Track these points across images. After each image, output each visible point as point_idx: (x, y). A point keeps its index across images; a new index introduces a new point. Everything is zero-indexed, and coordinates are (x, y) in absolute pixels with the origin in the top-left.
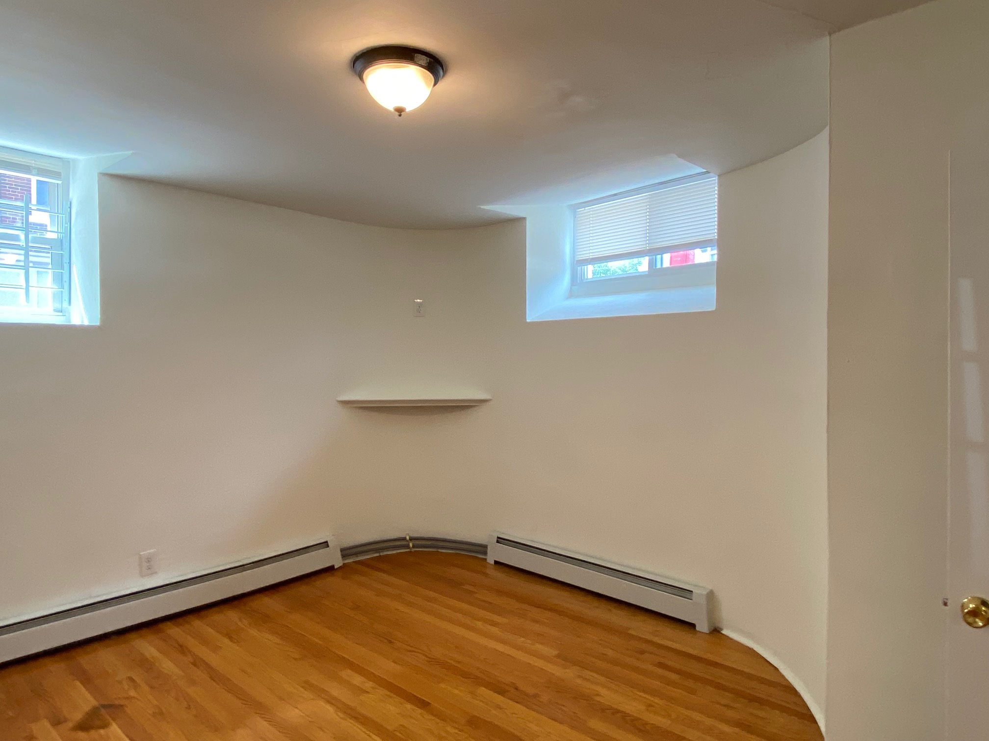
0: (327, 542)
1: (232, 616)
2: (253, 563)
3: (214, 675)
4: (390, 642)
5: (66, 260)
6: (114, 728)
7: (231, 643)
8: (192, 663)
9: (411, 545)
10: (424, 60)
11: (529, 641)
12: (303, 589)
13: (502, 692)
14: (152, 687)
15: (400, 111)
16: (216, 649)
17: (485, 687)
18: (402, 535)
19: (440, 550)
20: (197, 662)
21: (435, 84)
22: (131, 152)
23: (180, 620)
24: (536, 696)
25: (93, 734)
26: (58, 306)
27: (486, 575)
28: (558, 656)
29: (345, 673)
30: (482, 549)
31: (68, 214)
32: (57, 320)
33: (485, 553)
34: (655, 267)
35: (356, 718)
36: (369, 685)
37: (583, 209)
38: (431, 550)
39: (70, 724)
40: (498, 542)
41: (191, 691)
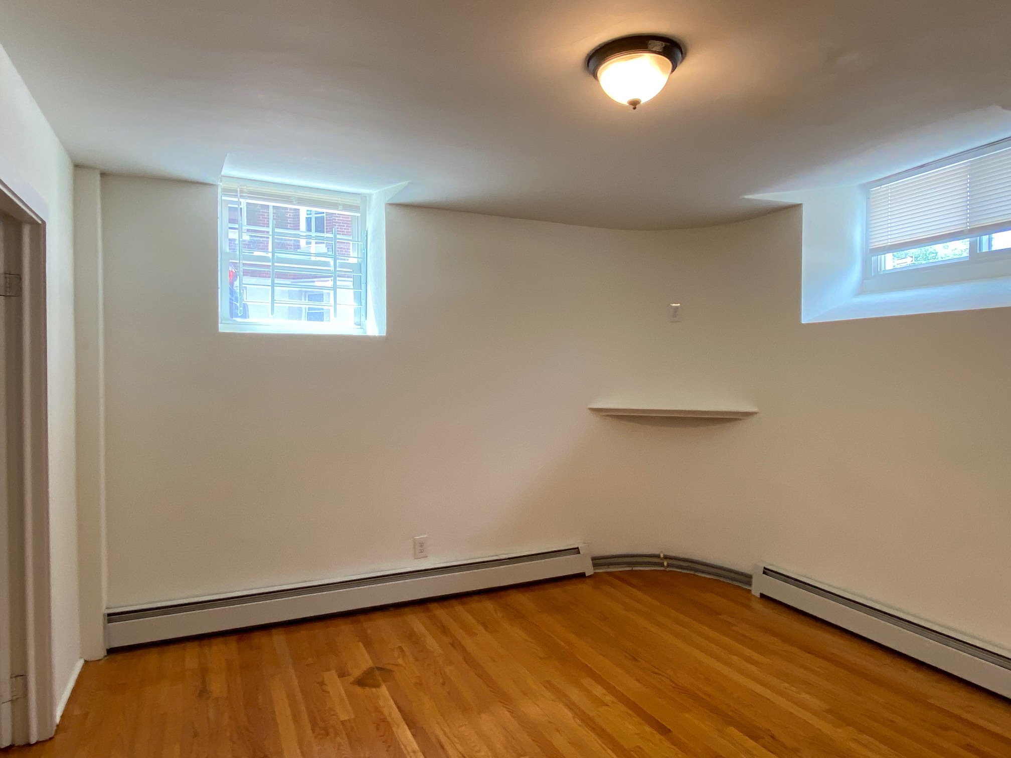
0: (578, 548)
1: (488, 605)
2: (509, 559)
3: (468, 659)
4: (635, 659)
5: (363, 281)
6: (384, 690)
7: (484, 631)
8: (450, 644)
9: (665, 564)
10: (659, 46)
11: (793, 688)
12: (554, 592)
13: (755, 738)
14: (417, 660)
15: (634, 104)
16: (472, 634)
17: (734, 726)
18: (656, 552)
19: (697, 574)
20: (456, 644)
21: (673, 70)
22: (408, 182)
23: (445, 603)
24: (796, 750)
25: (367, 690)
26: (357, 320)
27: (748, 607)
28: (829, 711)
29: (587, 682)
30: (747, 579)
31: (365, 241)
32: (355, 332)
33: (750, 584)
34: (980, 250)
35: (593, 729)
36: (609, 698)
37: (879, 187)
38: (688, 572)
39: (351, 679)
40: (764, 573)
41: (448, 669)
